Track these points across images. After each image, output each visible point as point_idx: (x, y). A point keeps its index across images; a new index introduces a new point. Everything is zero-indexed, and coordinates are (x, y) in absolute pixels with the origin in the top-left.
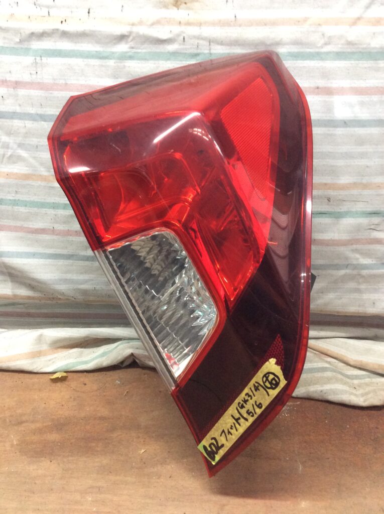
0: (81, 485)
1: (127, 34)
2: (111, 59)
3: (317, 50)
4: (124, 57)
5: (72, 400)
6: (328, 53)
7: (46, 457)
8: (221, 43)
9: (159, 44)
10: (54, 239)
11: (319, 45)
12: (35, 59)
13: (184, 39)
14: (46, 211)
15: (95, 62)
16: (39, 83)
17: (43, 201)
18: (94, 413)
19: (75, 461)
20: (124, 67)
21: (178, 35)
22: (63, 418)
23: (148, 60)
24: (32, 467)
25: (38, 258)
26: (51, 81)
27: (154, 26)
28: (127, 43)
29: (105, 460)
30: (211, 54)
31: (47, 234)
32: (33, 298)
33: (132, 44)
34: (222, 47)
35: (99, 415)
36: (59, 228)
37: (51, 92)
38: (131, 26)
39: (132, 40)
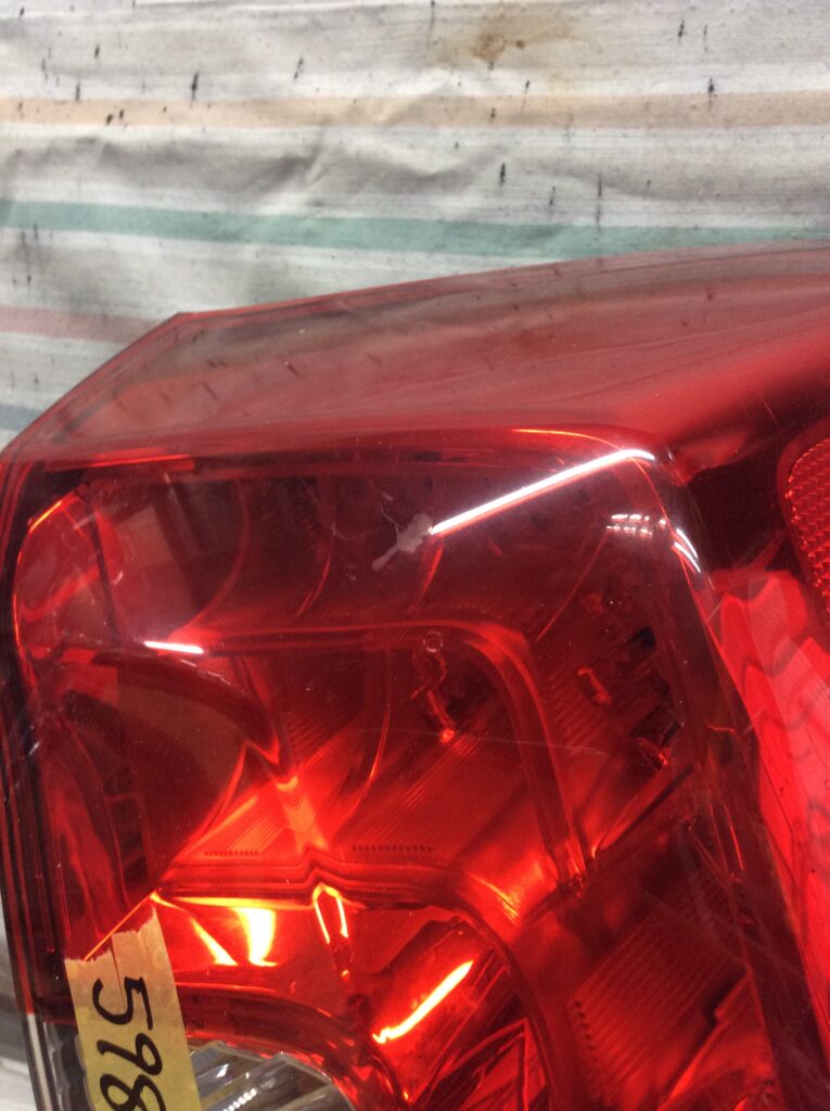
1: (301, 153)
2: (247, 241)
4: (288, 234)
9: (412, 191)
12: (22, 236)
13: (503, 174)
16: (36, 312)
20: (286, 267)
21: (482, 160)
27: (398, 128)
28: (303, 185)
30: (599, 230)
33: (315, 189)
34: (648, 203)
38: (316, 128)
39: (319, 177)
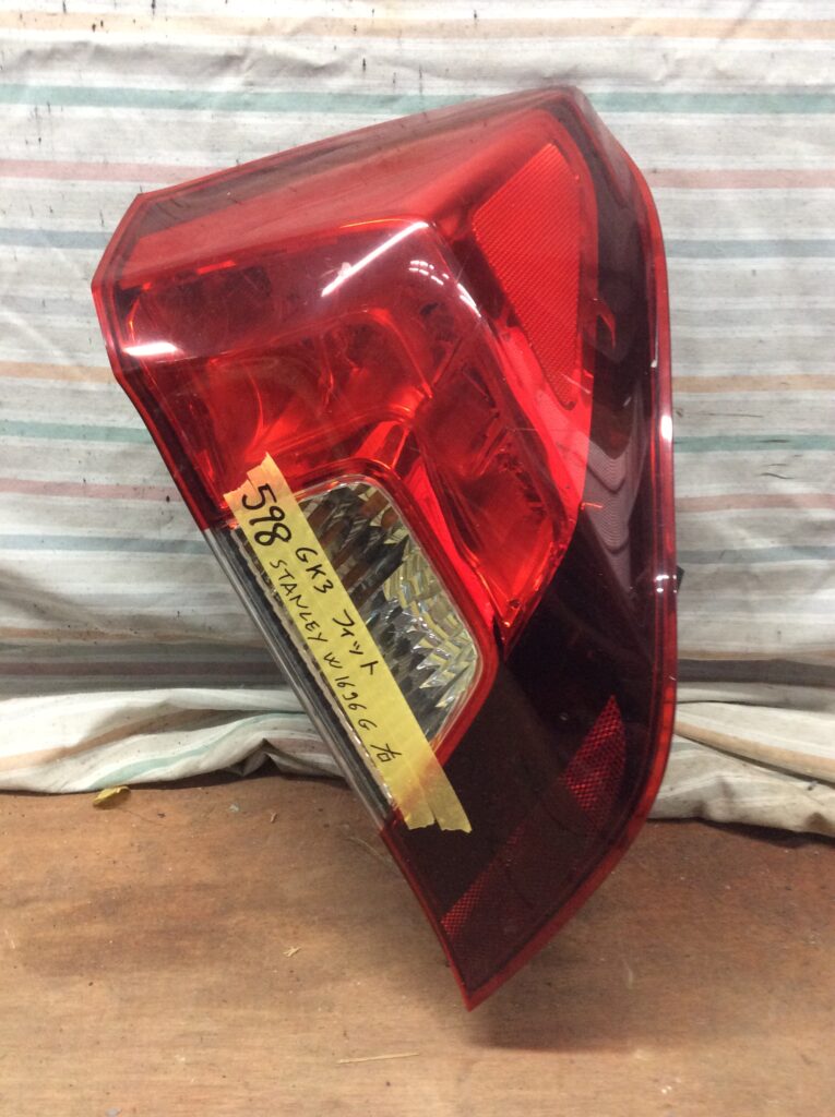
0: (162, 1031)
1: (236, 52)
2: (204, 108)
3: (653, 90)
4: (233, 104)
5: (135, 849)
6: (676, 97)
7: (82, 975)
8: (446, 74)
9: (310, 76)
10: (87, 506)
11: (657, 79)
12: (36, 110)
13: (364, 65)
14: (66, 444)
15: (170, 115)
16: (46, 163)
17: (58, 422)
18: (184, 876)
19: (146, 981)
20: (235, 126)
21: (352, 56)
22: (116, 889)
23: (285, 110)
24: (53, 997)
25: (52, 549)
26: (74, 159)
27: (299, 37)
28: (239, 72)
29: (212, 976)
30: (422, 97)
31: (72, 495)
32: (45, 634)
33: (250, 76)
34: (446, 82)
35: (196, 880)
36: (97, 482)
37: (73, 182)
38: (247, 37)
39: (250, 68)
